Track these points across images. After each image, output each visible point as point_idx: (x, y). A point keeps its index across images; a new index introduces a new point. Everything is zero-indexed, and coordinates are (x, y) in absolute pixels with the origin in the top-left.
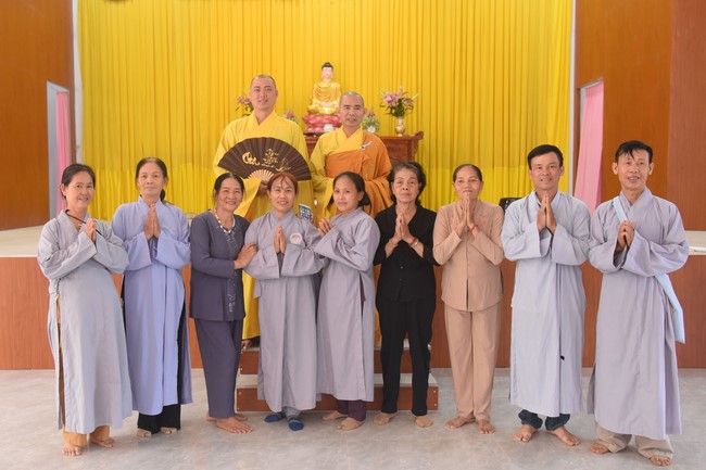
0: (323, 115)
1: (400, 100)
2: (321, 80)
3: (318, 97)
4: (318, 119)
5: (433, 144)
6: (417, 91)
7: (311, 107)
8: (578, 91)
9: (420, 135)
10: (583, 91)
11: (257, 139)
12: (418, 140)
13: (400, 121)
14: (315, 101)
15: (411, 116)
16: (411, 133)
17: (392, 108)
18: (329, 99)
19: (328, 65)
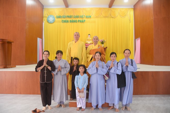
1: (103, 41)
2: (88, 37)
3: (87, 40)
5: (109, 49)
6: (106, 40)
7: (86, 42)
8: (135, 40)
9: (107, 47)
12: (106, 49)
13: (103, 45)
14: (87, 41)
15: (105, 44)
16: (105, 47)
17: (101, 42)
18: (89, 41)
19: (89, 35)
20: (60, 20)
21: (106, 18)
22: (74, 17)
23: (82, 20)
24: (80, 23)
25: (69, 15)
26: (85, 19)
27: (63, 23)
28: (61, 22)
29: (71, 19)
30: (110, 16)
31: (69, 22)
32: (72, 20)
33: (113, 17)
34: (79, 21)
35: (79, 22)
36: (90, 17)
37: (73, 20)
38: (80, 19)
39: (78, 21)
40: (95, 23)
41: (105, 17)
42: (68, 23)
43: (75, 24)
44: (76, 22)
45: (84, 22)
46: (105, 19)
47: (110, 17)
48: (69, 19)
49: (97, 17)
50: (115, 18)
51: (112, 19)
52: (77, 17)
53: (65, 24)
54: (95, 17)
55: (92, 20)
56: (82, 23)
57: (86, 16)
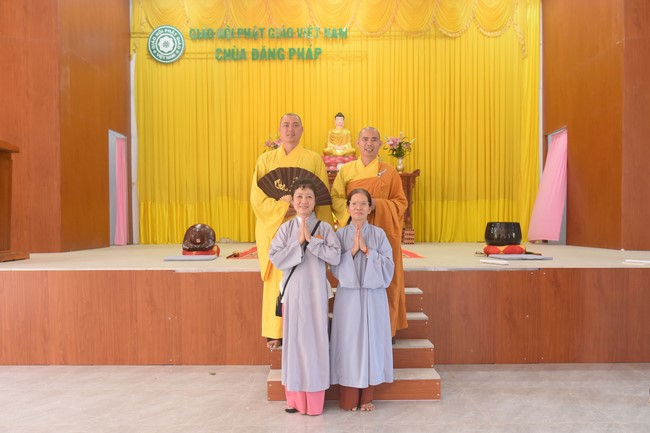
0: (336, 156)
1: (400, 144)
2: (335, 127)
3: (332, 142)
4: (332, 159)
5: (428, 181)
6: (414, 137)
7: (326, 150)
8: (545, 137)
9: (417, 172)
10: (550, 137)
11: (286, 169)
12: (414, 177)
13: (400, 161)
14: (330, 144)
15: (409, 156)
16: (410, 171)
17: (394, 150)
18: (341, 143)
19: (340, 115)
20: (209, 50)
21: (416, 41)
22: (272, 37)
23: (306, 50)
24: (300, 63)
25: (249, 25)
26: (320, 44)
27: (222, 64)
28: (210, 56)
29: (258, 46)
30: (433, 29)
31: (250, 56)
32: (260, 49)
33: (445, 36)
34: (292, 52)
35: (295, 56)
36: (344, 36)
37: (267, 50)
38: (298, 45)
39: (287, 56)
40: (364, 63)
41: (413, 34)
42: (245, 63)
43: (276, 66)
44: (282, 58)
45: (316, 58)
46: (410, 41)
47: (433, 33)
48: (248, 46)
49: (373, 35)
50: (458, 40)
51: (440, 42)
52: (286, 35)
53: (231, 66)
54: (366, 33)
55: (352, 46)
56: (307, 65)
57: (323, 30)
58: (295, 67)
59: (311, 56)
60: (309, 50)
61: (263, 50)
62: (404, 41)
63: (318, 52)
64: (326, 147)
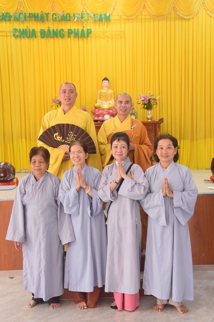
0: (103, 109)
1: (149, 100)
2: (102, 88)
3: (100, 98)
4: (101, 111)
5: (169, 126)
6: (159, 95)
7: (97, 105)
9: (161, 120)
12: (160, 123)
13: (149, 112)
14: (99, 101)
15: (156, 109)
16: (156, 119)
17: (145, 104)
18: (107, 100)
19: (106, 79)
20: (8, 29)
21: (161, 22)
22: (54, 20)
23: (80, 30)
24: (76, 40)
25: (37, 11)
26: (90, 26)
27: (18, 40)
28: (9, 34)
29: (44, 26)
30: (172, 13)
31: (39, 34)
32: (46, 29)
33: (182, 19)
34: (70, 32)
35: (72, 35)
36: (108, 19)
37: (51, 30)
38: (74, 27)
39: (66, 35)
40: (123, 40)
41: (158, 17)
42: (35, 40)
43: (59, 42)
44: (63, 37)
45: (88, 37)
46: (156, 23)
47: (173, 16)
48: (38, 27)
49: (129, 19)
50: (191, 21)
51: (178, 23)
53: (25, 41)
54: (124, 17)
55: (114, 27)
56: (81, 41)
57: (92, 15)
58: (73, 42)
59: (84, 35)
60: (83, 30)
61: (49, 30)
62: (152, 23)
63: (89, 32)
64: (96, 103)
